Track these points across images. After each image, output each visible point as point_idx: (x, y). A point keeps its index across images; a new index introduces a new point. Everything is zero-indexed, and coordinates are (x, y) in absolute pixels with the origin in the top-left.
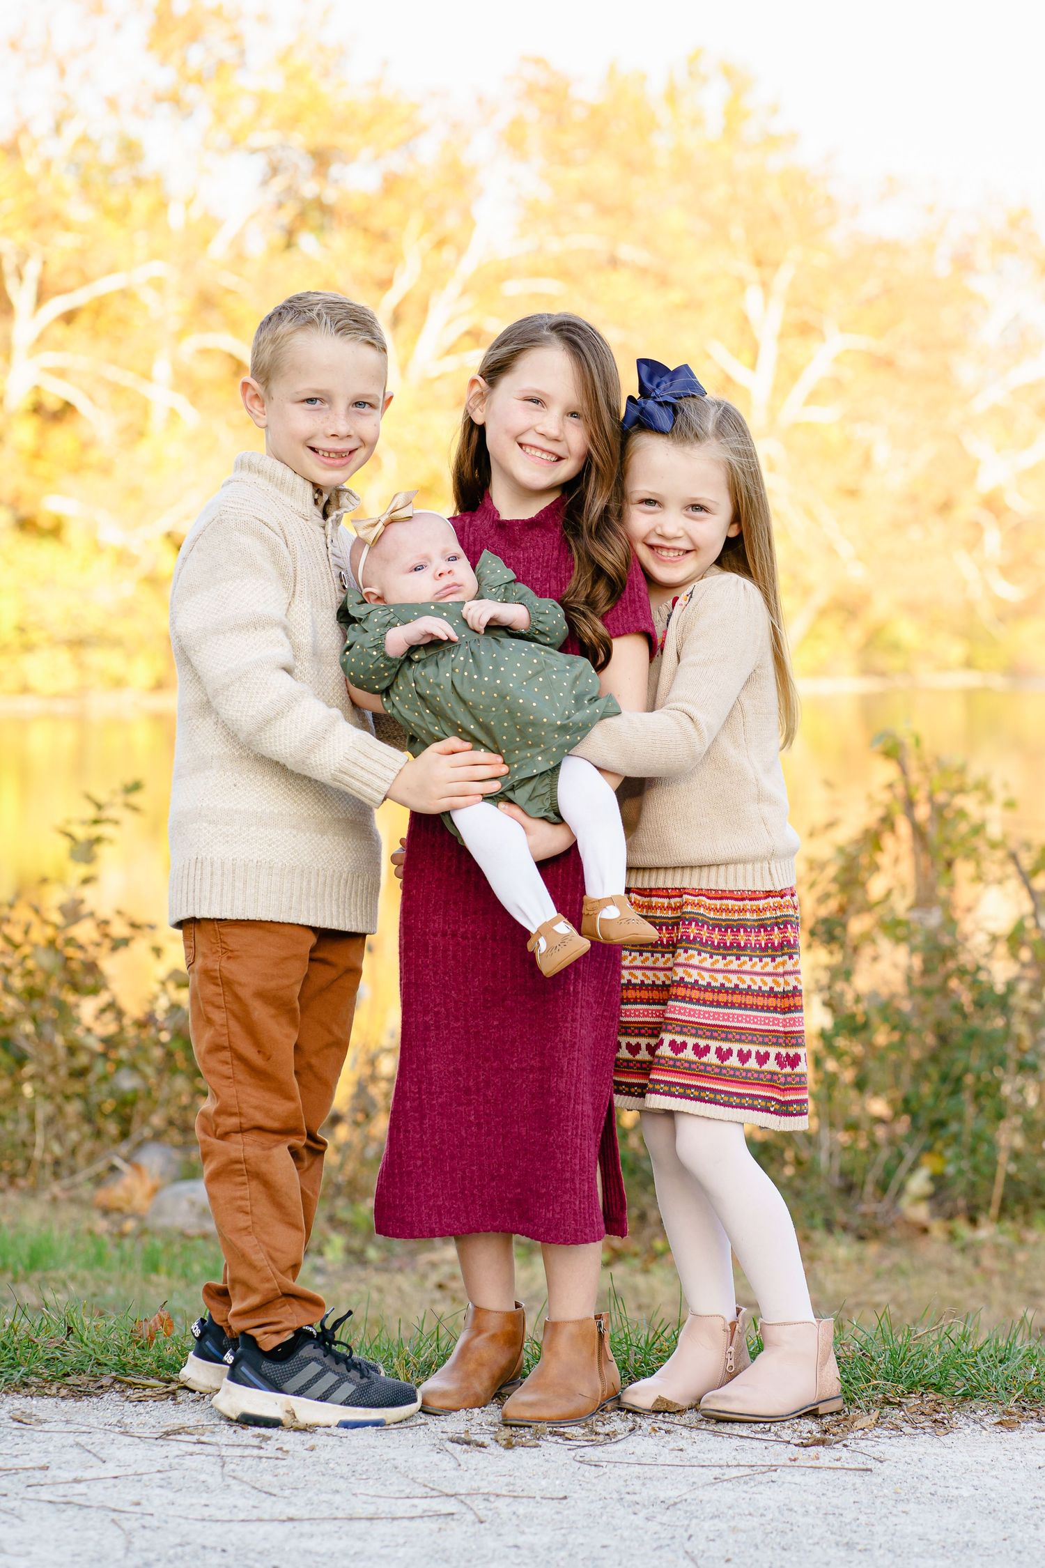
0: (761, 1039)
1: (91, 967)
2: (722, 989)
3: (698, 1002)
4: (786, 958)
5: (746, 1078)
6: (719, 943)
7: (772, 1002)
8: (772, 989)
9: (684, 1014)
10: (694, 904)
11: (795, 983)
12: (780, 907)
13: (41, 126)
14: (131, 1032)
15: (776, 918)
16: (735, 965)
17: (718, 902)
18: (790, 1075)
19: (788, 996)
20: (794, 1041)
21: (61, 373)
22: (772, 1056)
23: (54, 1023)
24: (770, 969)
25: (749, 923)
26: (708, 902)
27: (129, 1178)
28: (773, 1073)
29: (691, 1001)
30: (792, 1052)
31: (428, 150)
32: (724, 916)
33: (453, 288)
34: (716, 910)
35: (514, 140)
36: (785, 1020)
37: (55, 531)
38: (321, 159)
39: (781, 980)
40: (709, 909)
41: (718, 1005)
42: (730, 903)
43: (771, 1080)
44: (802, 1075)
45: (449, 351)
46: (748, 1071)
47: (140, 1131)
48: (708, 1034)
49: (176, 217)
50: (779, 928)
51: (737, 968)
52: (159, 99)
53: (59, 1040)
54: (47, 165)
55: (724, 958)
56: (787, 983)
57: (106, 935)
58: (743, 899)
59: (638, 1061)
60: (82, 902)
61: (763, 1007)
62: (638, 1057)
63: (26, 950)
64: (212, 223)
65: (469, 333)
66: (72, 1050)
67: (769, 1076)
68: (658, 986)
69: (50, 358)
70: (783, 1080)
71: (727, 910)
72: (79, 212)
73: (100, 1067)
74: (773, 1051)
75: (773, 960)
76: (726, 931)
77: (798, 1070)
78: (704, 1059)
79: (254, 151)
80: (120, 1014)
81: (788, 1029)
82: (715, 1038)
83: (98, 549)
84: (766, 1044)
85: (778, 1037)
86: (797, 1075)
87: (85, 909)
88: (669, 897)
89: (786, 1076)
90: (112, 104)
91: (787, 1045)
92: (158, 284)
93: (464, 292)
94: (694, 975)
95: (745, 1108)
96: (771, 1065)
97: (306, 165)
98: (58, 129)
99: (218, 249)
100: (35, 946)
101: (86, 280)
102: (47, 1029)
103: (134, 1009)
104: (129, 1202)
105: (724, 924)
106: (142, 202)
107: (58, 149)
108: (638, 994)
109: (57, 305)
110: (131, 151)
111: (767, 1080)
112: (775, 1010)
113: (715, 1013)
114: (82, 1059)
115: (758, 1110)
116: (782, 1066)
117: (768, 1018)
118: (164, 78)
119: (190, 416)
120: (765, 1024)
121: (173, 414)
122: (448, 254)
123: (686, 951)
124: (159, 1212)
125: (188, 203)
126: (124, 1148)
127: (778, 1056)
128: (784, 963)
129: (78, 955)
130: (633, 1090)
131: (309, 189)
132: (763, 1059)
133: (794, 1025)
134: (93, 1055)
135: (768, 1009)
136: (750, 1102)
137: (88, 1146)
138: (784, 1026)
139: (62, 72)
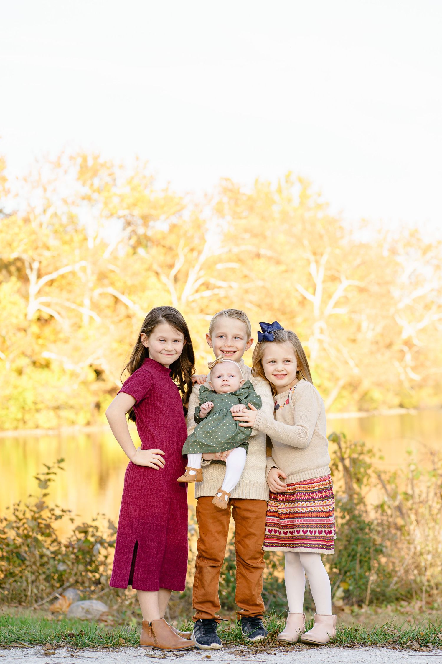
0: (319, 526)
1: (48, 526)
2: (306, 512)
3: (302, 517)
4: (326, 500)
5: (315, 539)
6: (308, 498)
7: (322, 514)
8: (322, 510)
9: (299, 522)
10: (298, 488)
11: (329, 508)
12: (325, 485)
13: (39, 210)
14: (64, 549)
15: (323, 488)
16: (313, 504)
17: (306, 486)
18: (329, 537)
19: (327, 513)
20: (330, 526)
21: (48, 305)
22: (323, 531)
23: (35, 547)
24: (321, 504)
25: (316, 491)
26: (303, 486)
27: (61, 601)
28: (324, 537)
29: (300, 517)
30: (329, 530)
31: (186, 215)
32: (308, 490)
33: (197, 267)
34: (306, 488)
35: (219, 211)
36: (327, 520)
37: (47, 365)
38: (146, 219)
39: (325, 507)
40: (304, 488)
41: (309, 517)
42: (310, 485)
43: (323, 539)
44: (333, 537)
45: (197, 291)
46: (316, 536)
47: (66, 584)
48: (307, 526)
49: (90, 244)
50: (324, 491)
51: (314, 505)
52: (83, 199)
53: (37, 553)
54: (41, 225)
55: (310, 502)
56: (327, 508)
57: (53, 515)
58: (313, 483)
59: (287, 537)
60: (44, 502)
61: (319, 516)
62: (287, 535)
63: (25, 521)
64: (104, 245)
65: (203, 284)
66: (42, 556)
67: (323, 538)
68: (292, 513)
69: (44, 299)
70: (327, 538)
71: (309, 488)
72: (53, 242)
73: (52, 562)
74: (323, 530)
75: (322, 501)
76: (310, 494)
77: (331, 535)
78: (306, 534)
79: (119, 218)
80: (60, 543)
81: (328, 523)
82: (309, 528)
83: (64, 371)
84: (321, 528)
85: (325, 525)
86: (331, 537)
87: (45, 505)
88: (291, 486)
89: (328, 537)
90: (65, 202)
91: (328, 528)
92: (84, 269)
93: (201, 269)
94: (300, 510)
95: (316, 548)
96: (323, 534)
97: (140, 222)
98: (45, 211)
99: (106, 255)
100: (27, 519)
101: (56, 269)
102: (32, 549)
103: (64, 541)
104: (61, 609)
105: (309, 492)
106: (77, 238)
107: (46, 219)
108: (285, 516)
109: (46, 279)
110: (72, 219)
111: (322, 539)
112: (324, 517)
113: (308, 520)
114: (45, 559)
115: (320, 548)
116: (327, 534)
117: (321, 520)
118: (86, 190)
119: (98, 320)
120: (320, 521)
121: (91, 318)
122: (195, 254)
123: (297, 503)
124: (71, 612)
125: (95, 239)
126: (60, 590)
127: (325, 531)
128: (326, 502)
129: (44, 522)
130: (286, 545)
131: (141, 231)
132: (320, 532)
133: (330, 521)
134: (49, 558)
135: (321, 517)
136: (317, 546)
137: (48, 590)
138: (327, 522)
139: (45, 190)
